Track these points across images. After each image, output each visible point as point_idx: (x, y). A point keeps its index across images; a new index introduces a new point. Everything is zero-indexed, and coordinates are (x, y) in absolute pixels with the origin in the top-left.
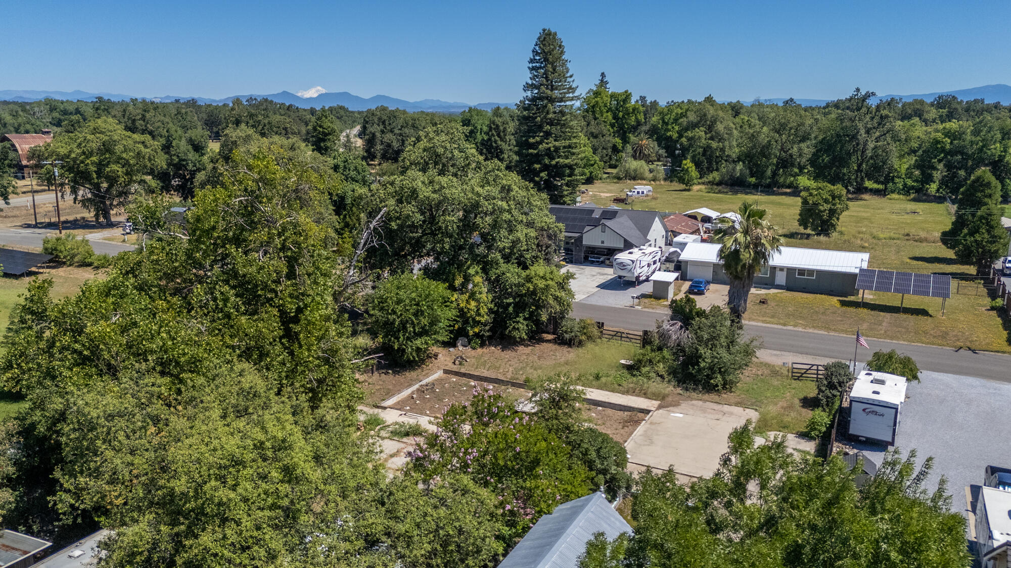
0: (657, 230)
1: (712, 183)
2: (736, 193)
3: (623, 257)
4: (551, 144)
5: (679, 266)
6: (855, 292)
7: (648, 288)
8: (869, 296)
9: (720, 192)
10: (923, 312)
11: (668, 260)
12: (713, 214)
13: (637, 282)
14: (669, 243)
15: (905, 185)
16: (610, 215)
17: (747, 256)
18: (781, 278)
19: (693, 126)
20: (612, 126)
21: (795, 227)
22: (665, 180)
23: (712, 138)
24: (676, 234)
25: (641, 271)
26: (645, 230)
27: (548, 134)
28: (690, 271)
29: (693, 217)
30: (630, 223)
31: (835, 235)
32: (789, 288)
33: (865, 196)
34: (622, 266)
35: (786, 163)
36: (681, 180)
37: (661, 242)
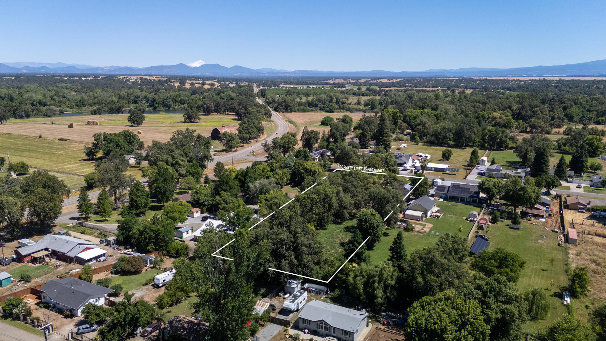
0: (410, 160)
1: (425, 142)
2: (431, 146)
3: (405, 165)
4: (385, 138)
5: (415, 167)
6: (446, 172)
7: (409, 171)
8: (447, 172)
9: (427, 146)
10: (455, 175)
11: (413, 166)
12: (423, 155)
13: (408, 170)
14: (413, 162)
15: (478, 144)
16: (401, 156)
17: (424, 166)
18: (433, 169)
19: (419, 125)
20: (392, 121)
21: (441, 158)
22: (410, 141)
23: (424, 129)
24: (414, 160)
25: (408, 168)
26: (408, 160)
27: (384, 136)
28: (417, 168)
29: (418, 156)
30: (405, 158)
31: (450, 160)
32: (434, 171)
33: (467, 148)
34: (405, 167)
35: (445, 138)
36: (415, 142)
37: (411, 162)
